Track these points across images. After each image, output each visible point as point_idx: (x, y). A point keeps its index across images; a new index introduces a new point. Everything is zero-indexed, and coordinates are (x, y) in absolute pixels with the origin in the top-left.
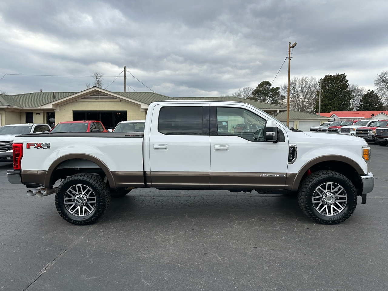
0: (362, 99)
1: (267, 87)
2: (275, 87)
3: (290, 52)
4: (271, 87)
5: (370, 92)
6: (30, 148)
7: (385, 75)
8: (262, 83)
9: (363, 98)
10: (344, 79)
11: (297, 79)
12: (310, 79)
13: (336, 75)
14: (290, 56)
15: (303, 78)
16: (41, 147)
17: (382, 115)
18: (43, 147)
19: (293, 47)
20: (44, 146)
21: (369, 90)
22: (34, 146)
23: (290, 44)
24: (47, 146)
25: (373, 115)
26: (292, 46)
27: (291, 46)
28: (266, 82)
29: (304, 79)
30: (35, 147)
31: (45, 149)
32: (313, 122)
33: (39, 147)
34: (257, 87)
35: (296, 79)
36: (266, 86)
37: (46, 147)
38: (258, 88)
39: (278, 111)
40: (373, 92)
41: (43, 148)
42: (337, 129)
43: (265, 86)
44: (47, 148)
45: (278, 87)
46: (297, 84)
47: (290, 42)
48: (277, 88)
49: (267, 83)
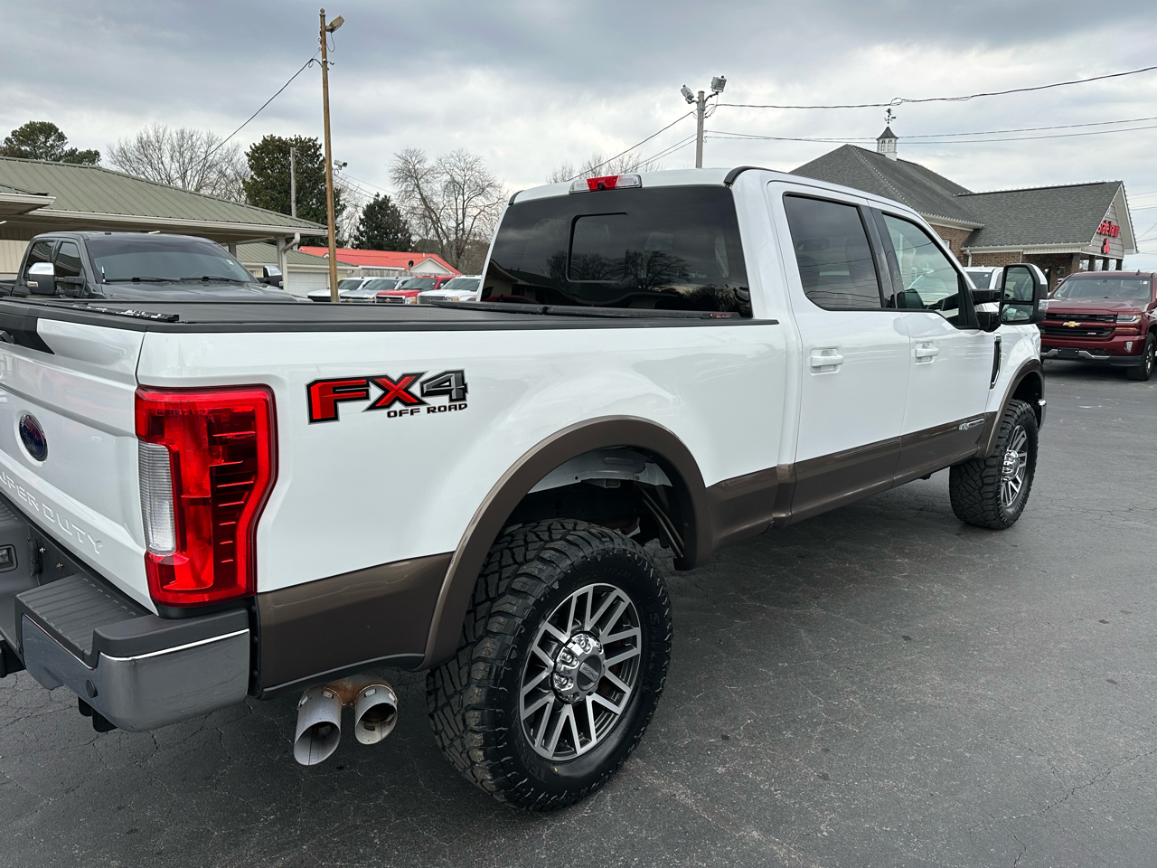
0: (363, 217)
1: (51, 145)
2: (82, 149)
3: (324, 42)
4: (67, 148)
5: (380, 199)
6: (336, 418)
7: (413, 159)
8: (27, 126)
9: (365, 213)
10: (315, 152)
11: (164, 132)
12: (206, 139)
13: (293, 138)
14: (324, 55)
15: (182, 133)
16: (413, 402)
17: (429, 264)
18: (423, 403)
19: (332, 30)
20: (429, 394)
21: (378, 195)
22: (367, 397)
23: (323, 17)
24: (448, 392)
25: (411, 263)
26: (331, 24)
27: (327, 24)
28: (43, 124)
29: (186, 136)
30: (372, 407)
31: (438, 414)
32: (307, 276)
33: (398, 406)
34: (7, 139)
35: (161, 131)
36: (47, 138)
37: (443, 400)
38: (12, 142)
39: (297, 238)
40: (386, 200)
41: (423, 409)
42: (404, 297)
43: (42, 139)
44: (447, 403)
45: (93, 150)
46: (166, 148)
47: (323, 11)
48: (89, 152)
49: (48, 129)
